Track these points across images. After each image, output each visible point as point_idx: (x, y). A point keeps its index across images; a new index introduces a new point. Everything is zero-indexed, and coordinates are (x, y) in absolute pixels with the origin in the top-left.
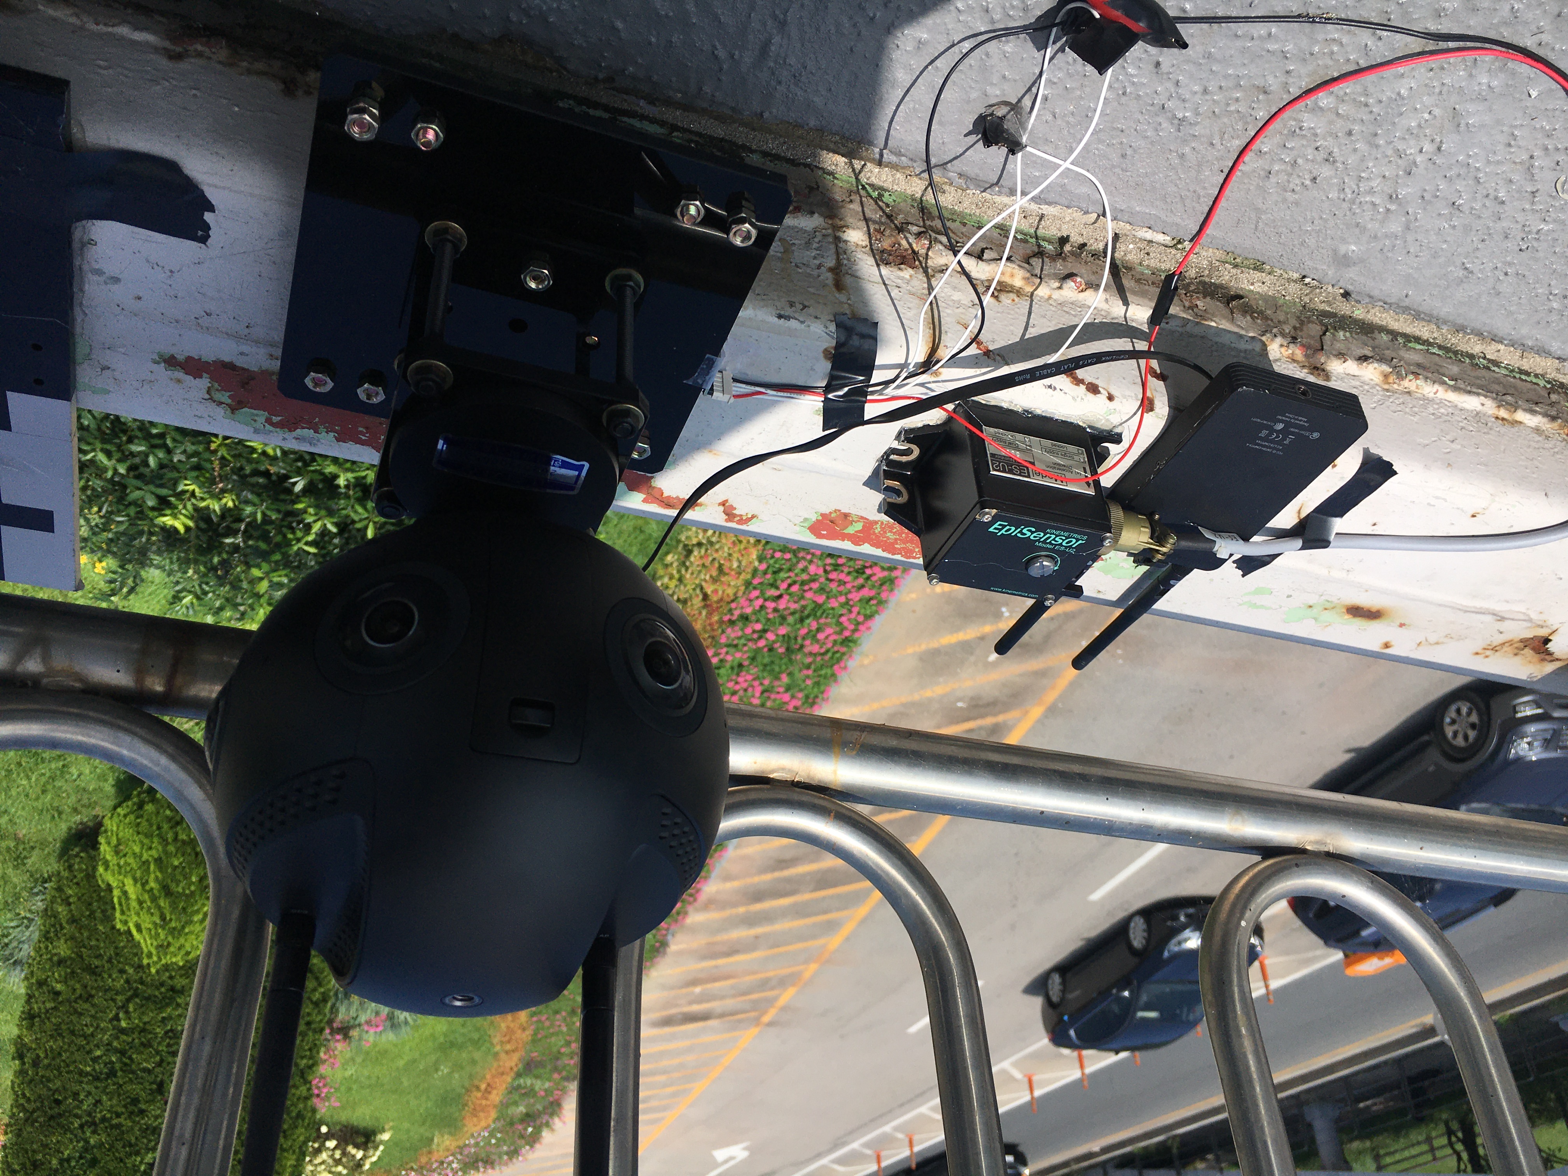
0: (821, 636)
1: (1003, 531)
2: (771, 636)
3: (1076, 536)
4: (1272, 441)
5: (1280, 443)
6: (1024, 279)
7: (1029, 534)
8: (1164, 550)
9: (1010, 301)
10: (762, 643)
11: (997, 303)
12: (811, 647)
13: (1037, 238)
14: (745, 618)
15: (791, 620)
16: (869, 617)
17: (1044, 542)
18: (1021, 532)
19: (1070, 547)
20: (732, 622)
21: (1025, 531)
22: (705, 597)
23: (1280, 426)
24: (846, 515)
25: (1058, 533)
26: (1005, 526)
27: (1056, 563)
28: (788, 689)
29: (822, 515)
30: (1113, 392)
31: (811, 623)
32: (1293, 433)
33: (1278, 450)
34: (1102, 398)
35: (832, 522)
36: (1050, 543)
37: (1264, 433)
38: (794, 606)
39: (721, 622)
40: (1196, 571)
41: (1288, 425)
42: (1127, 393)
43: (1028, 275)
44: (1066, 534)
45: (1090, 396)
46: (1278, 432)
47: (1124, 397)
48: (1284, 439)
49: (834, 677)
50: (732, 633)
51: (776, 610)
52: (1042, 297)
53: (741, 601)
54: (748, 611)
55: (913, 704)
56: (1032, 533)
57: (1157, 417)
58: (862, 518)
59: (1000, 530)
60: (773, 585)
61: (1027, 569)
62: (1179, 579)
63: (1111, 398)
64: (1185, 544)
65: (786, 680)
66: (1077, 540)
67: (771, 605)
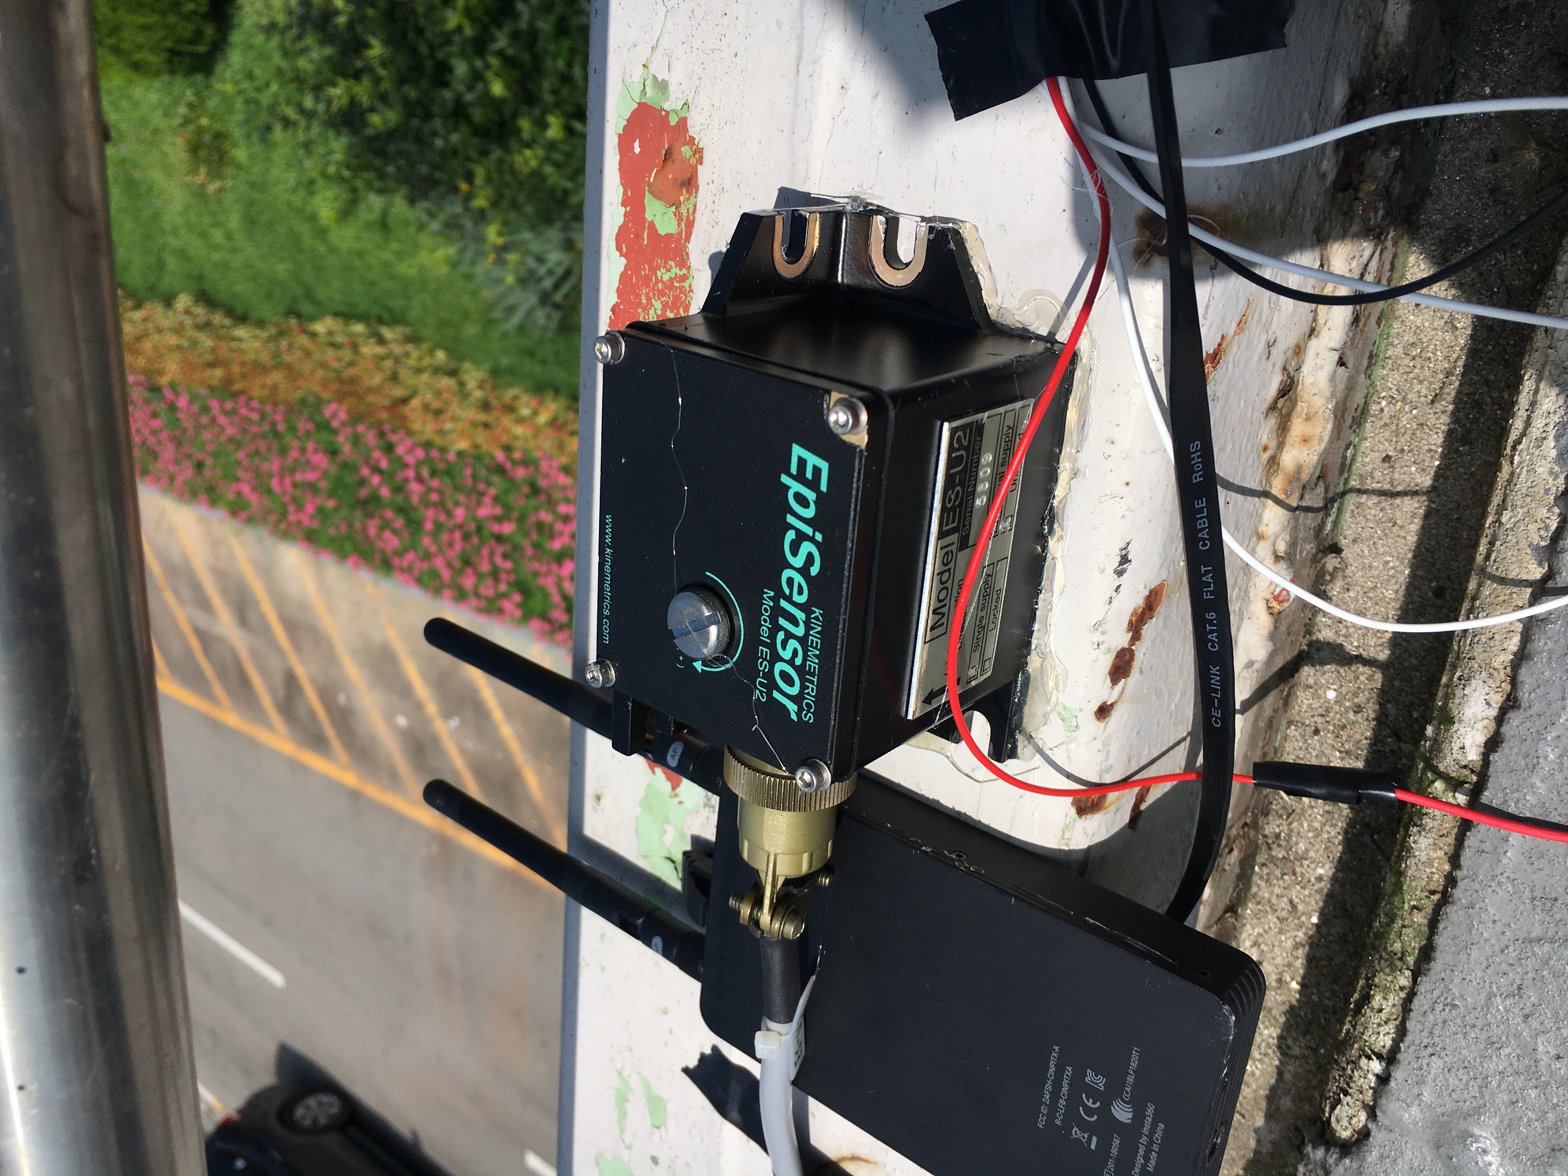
0: (387, 534)
1: (796, 487)
2: (375, 480)
3: (812, 690)
4: (1074, 1100)
5: (1072, 1117)
6: (1299, 469)
7: (798, 561)
8: (765, 917)
9: (1264, 440)
10: (365, 472)
11: (1266, 405)
12: (372, 528)
13: (1343, 494)
14: (389, 448)
15: (399, 499)
16: (419, 581)
17: (777, 611)
18: (801, 537)
19: (772, 685)
20: (382, 434)
21: (807, 547)
22: (405, 401)
23: (1122, 1113)
24: (690, 183)
25: (815, 638)
26: (813, 485)
27: (719, 660)
28: (321, 510)
29: (683, 122)
30: (1116, 716)
31: (399, 522)
32: (1106, 1144)
33: (1051, 1116)
34: (1104, 692)
35: (668, 154)
36: (778, 628)
37: (1096, 1080)
38: (415, 499)
39: (380, 423)
40: (695, 986)
41: (1130, 1133)
42: (1114, 748)
43: (1305, 477)
44: (813, 664)
45: (1106, 662)
46: (1105, 1112)
47: (1106, 744)
48: (1084, 1126)
49: (342, 556)
50: (370, 438)
51: (406, 480)
52: (1260, 517)
53: (409, 442)
54: (400, 450)
55: (330, 647)
56: (804, 571)
57: (1067, 827)
58: (690, 224)
59: (800, 477)
60: (434, 473)
61: (683, 588)
62: (667, 954)
63: (1103, 711)
64: (776, 958)
65: (330, 504)
66: (797, 699)
67: (411, 473)
